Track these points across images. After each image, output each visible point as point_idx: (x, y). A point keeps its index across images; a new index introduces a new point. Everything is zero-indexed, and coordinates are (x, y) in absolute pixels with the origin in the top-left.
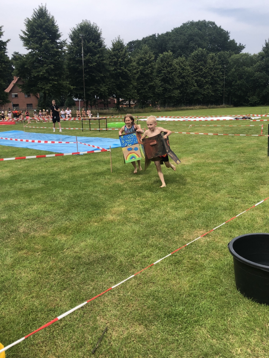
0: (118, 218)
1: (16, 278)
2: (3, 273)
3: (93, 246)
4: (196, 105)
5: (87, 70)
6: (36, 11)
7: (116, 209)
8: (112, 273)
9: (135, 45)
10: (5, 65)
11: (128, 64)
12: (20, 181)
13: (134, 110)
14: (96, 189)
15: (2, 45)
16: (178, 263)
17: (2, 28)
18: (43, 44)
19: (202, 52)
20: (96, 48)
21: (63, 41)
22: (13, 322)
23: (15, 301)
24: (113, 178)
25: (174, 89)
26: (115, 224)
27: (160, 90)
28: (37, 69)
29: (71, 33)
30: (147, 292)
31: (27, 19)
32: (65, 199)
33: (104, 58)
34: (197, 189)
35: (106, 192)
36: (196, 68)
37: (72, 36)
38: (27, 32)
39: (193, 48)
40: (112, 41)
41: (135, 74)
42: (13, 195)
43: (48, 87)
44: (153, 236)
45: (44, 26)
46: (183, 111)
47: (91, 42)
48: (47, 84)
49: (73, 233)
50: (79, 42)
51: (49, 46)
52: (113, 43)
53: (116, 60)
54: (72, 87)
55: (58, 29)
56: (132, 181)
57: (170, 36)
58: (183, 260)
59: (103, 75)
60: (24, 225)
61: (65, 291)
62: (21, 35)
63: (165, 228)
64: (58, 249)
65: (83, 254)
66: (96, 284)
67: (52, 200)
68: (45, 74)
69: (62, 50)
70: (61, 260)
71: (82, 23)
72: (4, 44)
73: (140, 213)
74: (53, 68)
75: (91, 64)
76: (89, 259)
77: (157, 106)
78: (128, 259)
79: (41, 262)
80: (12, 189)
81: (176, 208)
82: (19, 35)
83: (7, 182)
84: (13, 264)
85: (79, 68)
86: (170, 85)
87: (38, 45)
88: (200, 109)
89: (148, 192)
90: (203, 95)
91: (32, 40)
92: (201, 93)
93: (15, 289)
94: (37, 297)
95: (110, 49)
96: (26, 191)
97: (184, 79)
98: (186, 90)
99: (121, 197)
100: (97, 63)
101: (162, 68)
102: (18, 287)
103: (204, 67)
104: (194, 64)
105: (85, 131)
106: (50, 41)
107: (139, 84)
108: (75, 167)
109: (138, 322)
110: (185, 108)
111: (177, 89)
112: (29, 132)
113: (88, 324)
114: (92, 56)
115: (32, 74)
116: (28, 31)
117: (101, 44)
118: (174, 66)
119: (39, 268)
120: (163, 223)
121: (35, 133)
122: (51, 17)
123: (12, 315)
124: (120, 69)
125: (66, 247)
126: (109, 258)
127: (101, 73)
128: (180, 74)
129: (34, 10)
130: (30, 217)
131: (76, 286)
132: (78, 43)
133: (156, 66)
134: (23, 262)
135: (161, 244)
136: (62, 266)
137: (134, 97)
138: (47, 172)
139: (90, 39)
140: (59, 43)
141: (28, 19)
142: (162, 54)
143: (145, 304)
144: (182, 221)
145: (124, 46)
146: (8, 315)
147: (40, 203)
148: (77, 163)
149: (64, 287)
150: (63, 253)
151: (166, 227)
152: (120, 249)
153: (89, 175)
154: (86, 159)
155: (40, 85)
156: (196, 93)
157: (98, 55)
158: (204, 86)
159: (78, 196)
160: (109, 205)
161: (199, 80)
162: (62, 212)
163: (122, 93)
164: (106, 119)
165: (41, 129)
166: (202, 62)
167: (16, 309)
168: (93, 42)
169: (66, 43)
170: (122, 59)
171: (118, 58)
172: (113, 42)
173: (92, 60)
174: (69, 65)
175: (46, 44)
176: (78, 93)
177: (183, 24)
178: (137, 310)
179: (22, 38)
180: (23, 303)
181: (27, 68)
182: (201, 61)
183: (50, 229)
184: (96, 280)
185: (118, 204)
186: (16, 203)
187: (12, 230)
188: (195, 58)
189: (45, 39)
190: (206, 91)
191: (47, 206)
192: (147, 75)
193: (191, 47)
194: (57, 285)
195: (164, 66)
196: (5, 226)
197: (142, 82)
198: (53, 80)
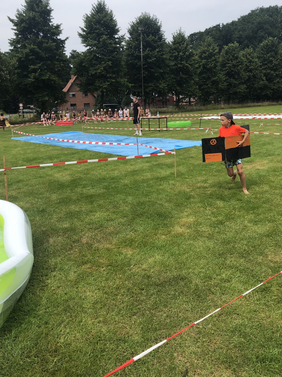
0: (188, 231)
1: (80, 297)
2: (67, 290)
3: (162, 264)
4: (265, 101)
5: (146, 66)
6: (94, 6)
7: (184, 220)
8: (188, 298)
9: (197, 37)
10: (64, 64)
11: (190, 57)
12: (81, 185)
13: (195, 108)
14: (160, 196)
15: (61, 43)
16: (266, 290)
17: (61, 26)
18: (101, 40)
19: (272, 42)
20: (155, 42)
21: (121, 36)
22: (80, 352)
23: (81, 325)
24: (178, 184)
25: (239, 84)
26: (185, 239)
27: (224, 86)
28: (94, 67)
29: (130, 27)
30: (231, 326)
31: (85, 15)
32: (128, 207)
33: (164, 53)
34: (278, 200)
35: (171, 200)
36: (265, 60)
37: (130, 31)
38: (85, 29)
39: (263, 37)
40: (172, 34)
41: (197, 68)
42: (75, 201)
43: (106, 85)
44: (232, 256)
45: (102, 21)
46: (250, 108)
47: (151, 36)
48: (105, 82)
49: (139, 246)
50: (138, 36)
51: (107, 42)
52: (173, 36)
53: (177, 54)
54: (130, 85)
55: (117, 23)
56: (200, 188)
57: (236, 25)
58: (270, 287)
59: (163, 71)
60: (87, 235)
61: (135, 317)
62: (79, 32)
63: (244, 246)
64: (124, 265)
65: (152, 272)
66: (170, 310)
67: (115, 207)
68: (102, 72)
69: (120, 45)
70: (129, 278)
71: (141, 16)
72: (63, 42)
73: (213, 225)
74: (111, 65)
75: (150, 59)
76: (159, 279)
77: (220, 103)
78: (205, 282)
79: (107, 280)
80: (73, 194)
81: (256, 222)
82: (78, 32)
83: (68, 186)
84: (77, 279)
85: (138, 64)
86: (236, 79)
87: (96, 42)
88: (269, 105)
89: (220, 202)
90: (273, 90)
91: (90, 36)
92: (270, 88)
93: (80, 310)
94: (105, 322)
95: (170, 42)
96: (87, 197)
97: (252, 72)
98: (254, 84)
99: (188, 206)
100: (157, 59)
101: (227, 61)
102: (83, 308)
103: (275, 59)
104: (263, 55)
105: (144, 131)
106: (108, 36)
107: (201, 80)
108: (136, 171)
109: (224, 364)
110: (252, 104)
111: (243, 83)
112: (87, 133)
113: (164, 362)
114: (151, 51)
115: (89, 72)
116: (86, 27)
117: (161, 38)
118: (240, 58)
119: (105, 287)
120: (242, 239)
121: (93, 134)
122: (109, 11)
123: (78, 342)
124: (181, 64)
125: (133, 262)
126: (183, 279)
127: (161, 69)
128: (247, 67)
129: (93, 5)
130: (93, 226)
131: (148, 312)
132: (136, 38)
133: (221, 59)
134: (87, 278)
135: (242, 265)
136: (130, 285)
137: (195, 94)
138: (107, 176)
139: (150, 33)
140: (117, 38)
141: (87, 15)
142: (227, 45)
143: (231, 342)
144: (265, 238)
145: (186, 38)
146: (74, 342)
147: (102, 211)
148: (138, 167)
149: (134, 312)
150: (130, 270)
151: (246, 245)
152: (194, 269)
153: (152, 179)
154: (147, 162)
155: (97, 84)
156: (265, 87)
157: (157, 50)
158: (274, 80)
159: (142, 204)
160: (176, 215)
161: (268, 73)
162: (126, 222)
163: (183, 90)
164: (166, 118)
165: (99, 130)
166: (273, 53)
167: (82, 335)
168: (152, 36)
169: (125, 38)
170: (183, 53)
171: (179, 52)
172: (174, 34)
173: (151, 55)
174: (127, 61)
175: (104, 40)
176: (136, 91)
177: (251, 11)
178: (222, 348)
179: (80, 35)
180: (89, 328)
181: (85, 66)
182: (271, 51)
183: (115, 241)
184: (170, 306)
185: (186, 214)
186: (77, 209)
187: (75, 240)
188: (265, 48)
189: (103, 35)
190: (275, 85)
191: (110, 214)
192: (210, 70)
193: (260, 36)
194: (126, 309)
195: (229, 59)
196: (67, 235)
197: (204, 77)
198: (111, 78)
